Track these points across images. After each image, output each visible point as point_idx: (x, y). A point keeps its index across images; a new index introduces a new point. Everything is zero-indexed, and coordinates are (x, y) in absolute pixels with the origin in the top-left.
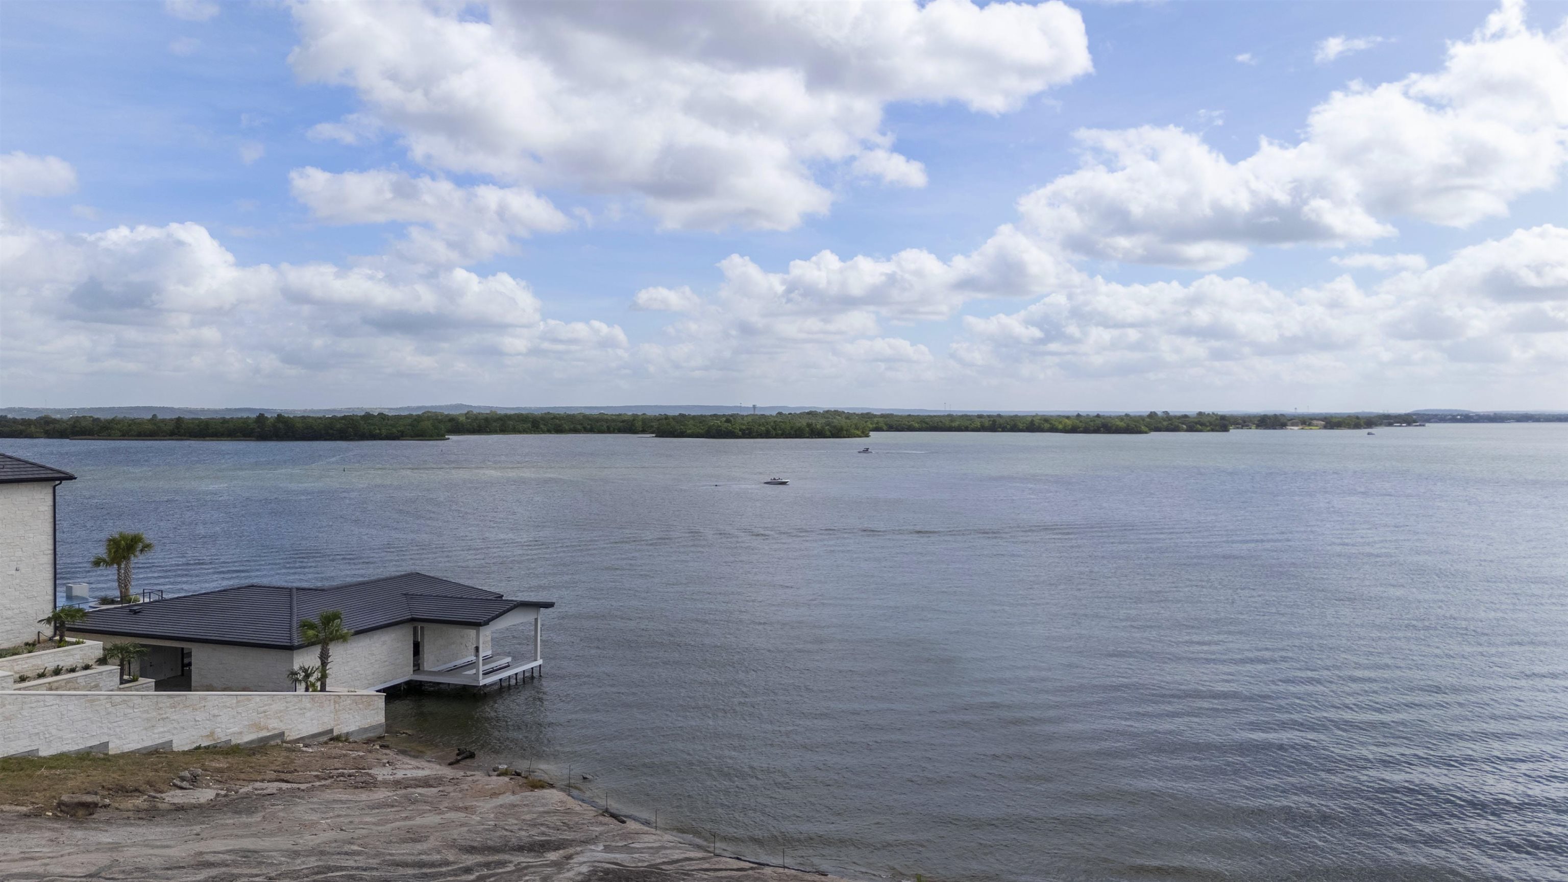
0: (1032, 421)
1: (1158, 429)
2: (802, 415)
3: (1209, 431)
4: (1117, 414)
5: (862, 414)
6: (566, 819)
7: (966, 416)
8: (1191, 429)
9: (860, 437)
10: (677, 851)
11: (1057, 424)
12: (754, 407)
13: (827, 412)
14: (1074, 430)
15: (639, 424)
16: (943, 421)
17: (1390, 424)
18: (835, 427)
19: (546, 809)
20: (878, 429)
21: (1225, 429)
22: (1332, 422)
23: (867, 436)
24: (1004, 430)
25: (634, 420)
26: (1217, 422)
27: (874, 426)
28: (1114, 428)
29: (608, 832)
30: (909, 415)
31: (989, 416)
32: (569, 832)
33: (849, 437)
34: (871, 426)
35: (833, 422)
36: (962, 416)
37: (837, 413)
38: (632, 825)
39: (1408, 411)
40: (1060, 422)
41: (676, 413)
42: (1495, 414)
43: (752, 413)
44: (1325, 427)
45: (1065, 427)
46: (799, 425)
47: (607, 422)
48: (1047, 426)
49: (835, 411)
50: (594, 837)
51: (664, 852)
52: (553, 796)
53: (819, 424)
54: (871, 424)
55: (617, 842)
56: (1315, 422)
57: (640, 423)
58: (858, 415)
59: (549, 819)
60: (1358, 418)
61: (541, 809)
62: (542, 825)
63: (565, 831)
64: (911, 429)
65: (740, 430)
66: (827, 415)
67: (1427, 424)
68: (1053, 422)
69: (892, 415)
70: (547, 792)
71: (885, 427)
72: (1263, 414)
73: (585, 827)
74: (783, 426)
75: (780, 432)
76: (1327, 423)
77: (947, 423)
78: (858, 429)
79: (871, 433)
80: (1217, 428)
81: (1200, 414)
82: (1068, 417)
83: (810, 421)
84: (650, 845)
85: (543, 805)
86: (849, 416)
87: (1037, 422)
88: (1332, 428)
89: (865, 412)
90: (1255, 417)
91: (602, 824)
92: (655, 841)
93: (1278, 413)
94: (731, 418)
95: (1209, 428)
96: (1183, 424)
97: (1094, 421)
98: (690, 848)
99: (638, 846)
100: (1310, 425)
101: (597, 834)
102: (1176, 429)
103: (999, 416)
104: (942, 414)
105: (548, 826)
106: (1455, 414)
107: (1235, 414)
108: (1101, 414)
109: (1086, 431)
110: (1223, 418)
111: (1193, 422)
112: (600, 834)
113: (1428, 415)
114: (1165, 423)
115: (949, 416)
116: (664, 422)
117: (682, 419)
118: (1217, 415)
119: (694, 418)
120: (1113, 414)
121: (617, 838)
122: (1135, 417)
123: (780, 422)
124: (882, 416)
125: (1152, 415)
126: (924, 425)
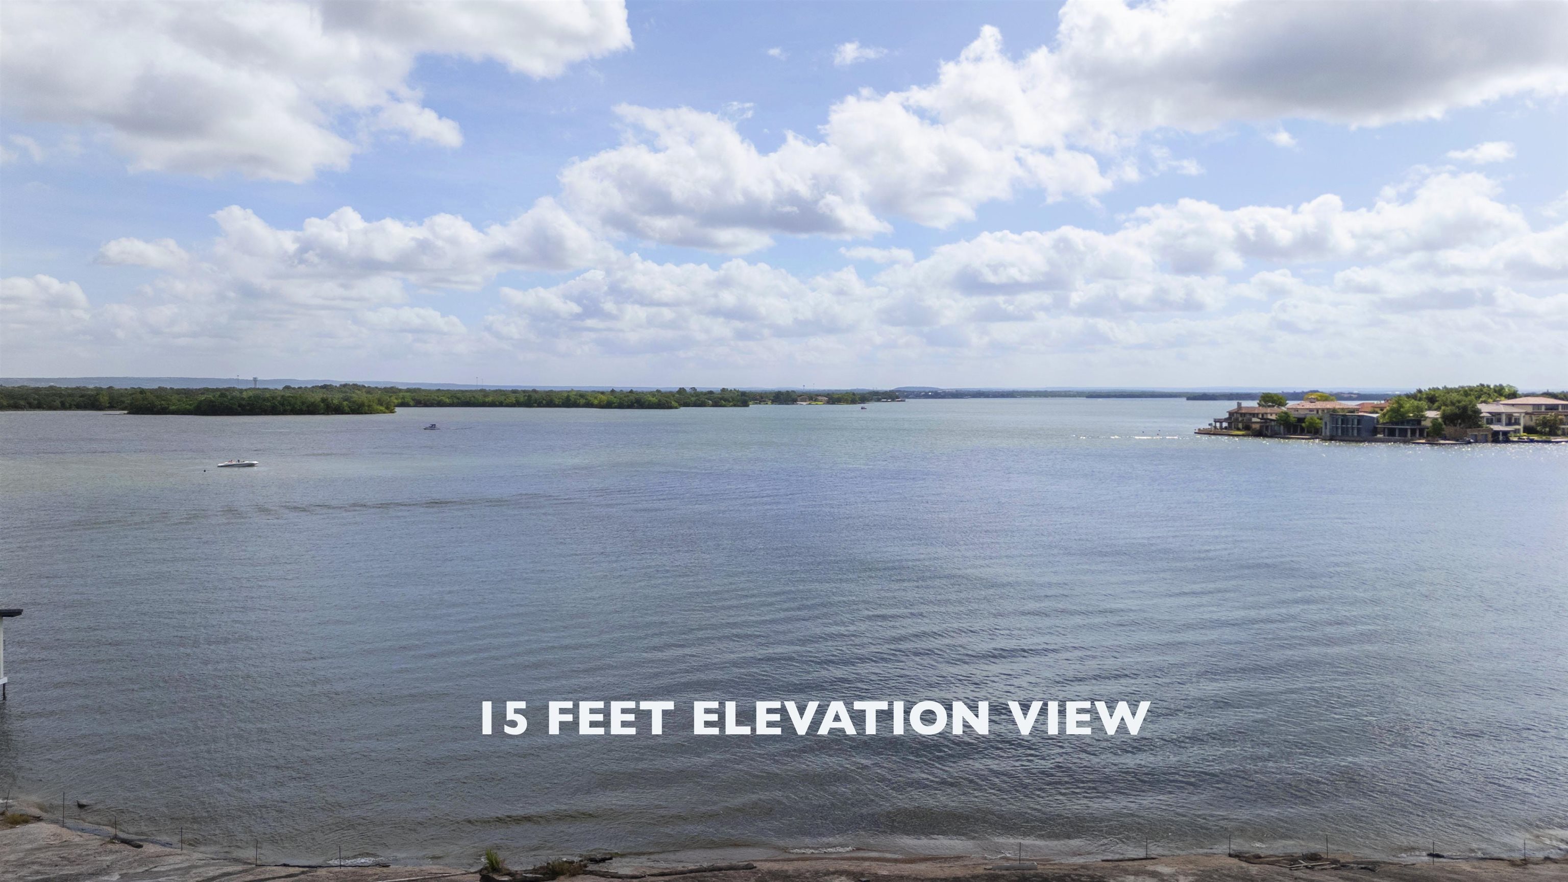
0: (568, 397)
1: (686, 405)
2: (314, 389)
3: (731, 406)
4: (649, 390)
5: (385, 388)
6: (65, 852)
7: (501, 391)
8: (716, 404)
9: (384, 413)
10: (212, 868)
11: (592, 399)
12: (255, 380)
13: (345, 386)
14: (609, 405)
15: (104, 399)
16: (476, 396)
17: (879, 400)
18: (354, 402)
19: (35, 845)
20: (404, 404)
21: (745, 404)
22: (834, 398)
23: (392, 412)
24: (540, 405)
25: (98, 394)
26: (739, 398)
27: (400, 401)
28: (647, 403)
29: (121, 860)
30: (439, 390)
31: (524, 391)
32: (71, 866)
33: (371, 413)
34: (396, 401)
35: (351, 397)
36: (496, 391)
37: (356, 387)
38: (150, 849)
39: (892, 389)
40: (596, 398)
41: (155, 386)
42: (957, 391)
43: (253, 387)
44: (828, 403)
45: (600, 402)
46: (313, 400)
47: (60, 397)
48: (582, 401)
49: (354, 385)
50: (105, 866)
51: (194, 871)
52: (43, 831)
53: (336, 399)
54: (396, 399)
55: (135, 868)
56: (820, 398)
57: (106, 398)
58: (380, 389)
59: (42, 855)
60: (854, 394)
61: (29, 846)
62: (33, 863)
63: (66, 865)
64: (440, 404)
65: (239, 406)
66: (344, 389)
67: (907, 400)
68: (589, 398)
69: (419, 390)
70: (33, 827)
71: (412, 403)
72: (776, 390)
73: (92, 858)
74: (293, 401)
75: (289, 408)
76: (829, 399)
77: (481, 398)
78: (381, 405)
79: (397, 409)
80: (739, 403)
81: (723, 390)
82: (603, 393)
83: (325, 396)
84: (177, 866)
85: (30, 842)
86: (369, 390)
87: (572, 398)
88: (833, 403)
89: (389, 386)
90: (771, 393)
91: (111, 852)
92: (182, 862)
93: (790, 390)
94: (228, 393)
95: (731, 404)
96: (709, 399)
97: (628, 396)
98: (226, 862)
99: (162, 869)
100: (815, 401)
101: (108, 863)
102: (702, 404)
103: (534, 391)
104: (474, 389)
105: (41, 864)
106: (927, 391)
107: (753, 390)
108: (634, 390)
109: (621, 406)
110: (743, 394)
111: (718, 398)
112: (112, 863)
113: (907, 392)
114: (693, 399)
115: (481, 391)
116: (139, 396)
117: (160, 393)
118: (738, 391)
119: (179, 392)
120: (645, 390)
121: (136, 864)
122: (666, 393)
123: (289, 397)
124: (408, 390)
125: (682, 391)
126: (455, 401)
